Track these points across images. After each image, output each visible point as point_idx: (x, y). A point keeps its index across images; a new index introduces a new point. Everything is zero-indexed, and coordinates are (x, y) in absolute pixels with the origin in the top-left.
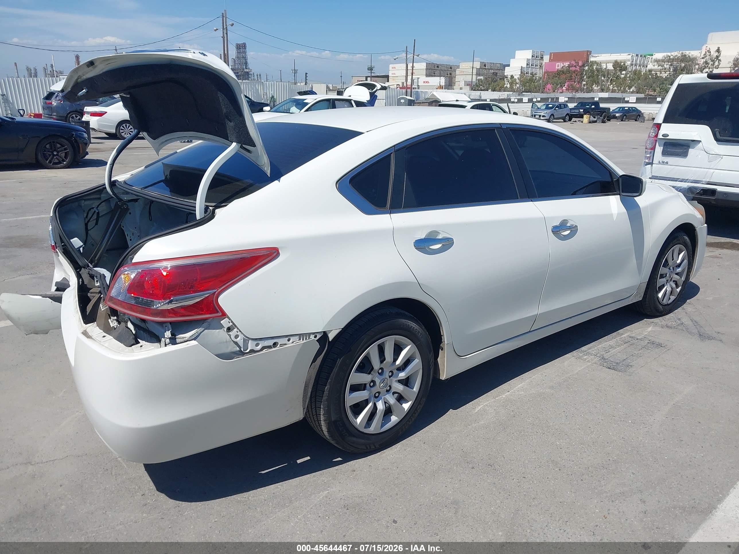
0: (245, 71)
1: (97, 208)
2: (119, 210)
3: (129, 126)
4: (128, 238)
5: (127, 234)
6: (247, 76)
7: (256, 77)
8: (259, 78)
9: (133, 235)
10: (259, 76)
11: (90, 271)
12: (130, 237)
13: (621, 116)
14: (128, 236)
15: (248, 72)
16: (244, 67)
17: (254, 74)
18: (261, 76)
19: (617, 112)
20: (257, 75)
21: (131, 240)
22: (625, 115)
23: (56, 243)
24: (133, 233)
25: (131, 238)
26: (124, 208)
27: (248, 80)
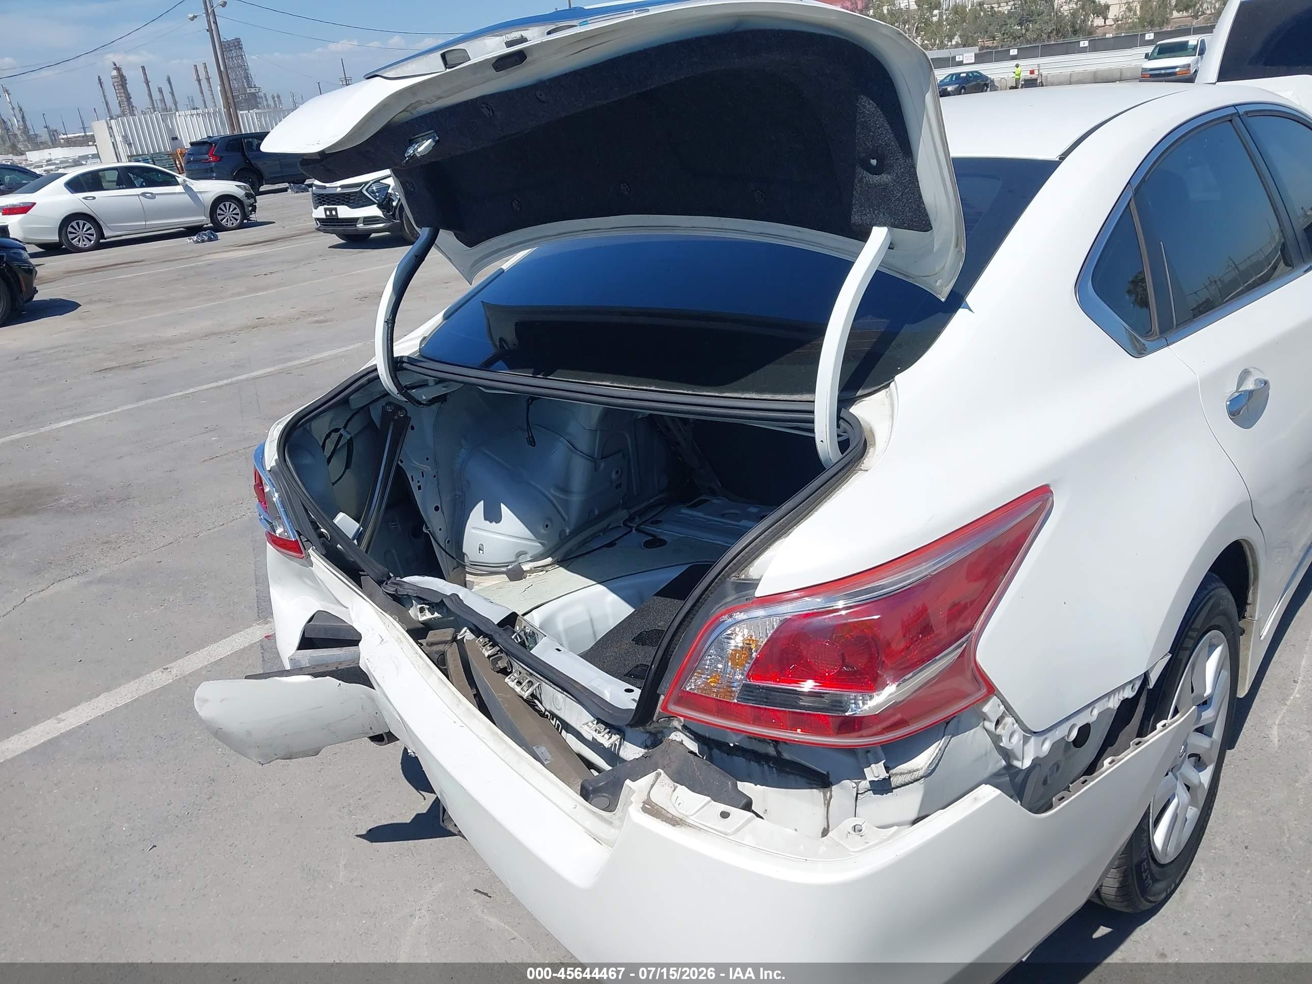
0: (248, 91)
1: (345, 427)
2: (392, 423)
3: (84, 224)
4: (414, 486)
5: (412, 476)
6: (253, 102)
7: (271, 102)
8: (277, 102)
9: (423, 476)
10: (276, 99)
11: (399, 588)
12: (419, 482)
13: (956, 89)
14: (413, 480)
15: (253, 94)
16: (245, 84)
17: (266, 97)
18: (281, 98)
19: (949, 84)
20: (273, 98)
21: (419, 488)
22: (964, 88)
23: (299, 535)
24: (422, 473)
25: (419, 484)
26: (399, 417)
27: (258, 108)
